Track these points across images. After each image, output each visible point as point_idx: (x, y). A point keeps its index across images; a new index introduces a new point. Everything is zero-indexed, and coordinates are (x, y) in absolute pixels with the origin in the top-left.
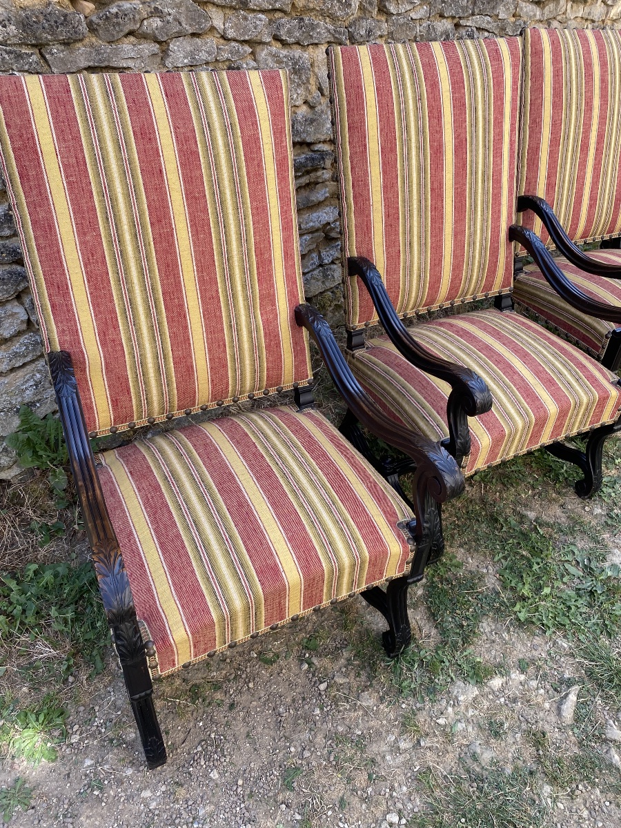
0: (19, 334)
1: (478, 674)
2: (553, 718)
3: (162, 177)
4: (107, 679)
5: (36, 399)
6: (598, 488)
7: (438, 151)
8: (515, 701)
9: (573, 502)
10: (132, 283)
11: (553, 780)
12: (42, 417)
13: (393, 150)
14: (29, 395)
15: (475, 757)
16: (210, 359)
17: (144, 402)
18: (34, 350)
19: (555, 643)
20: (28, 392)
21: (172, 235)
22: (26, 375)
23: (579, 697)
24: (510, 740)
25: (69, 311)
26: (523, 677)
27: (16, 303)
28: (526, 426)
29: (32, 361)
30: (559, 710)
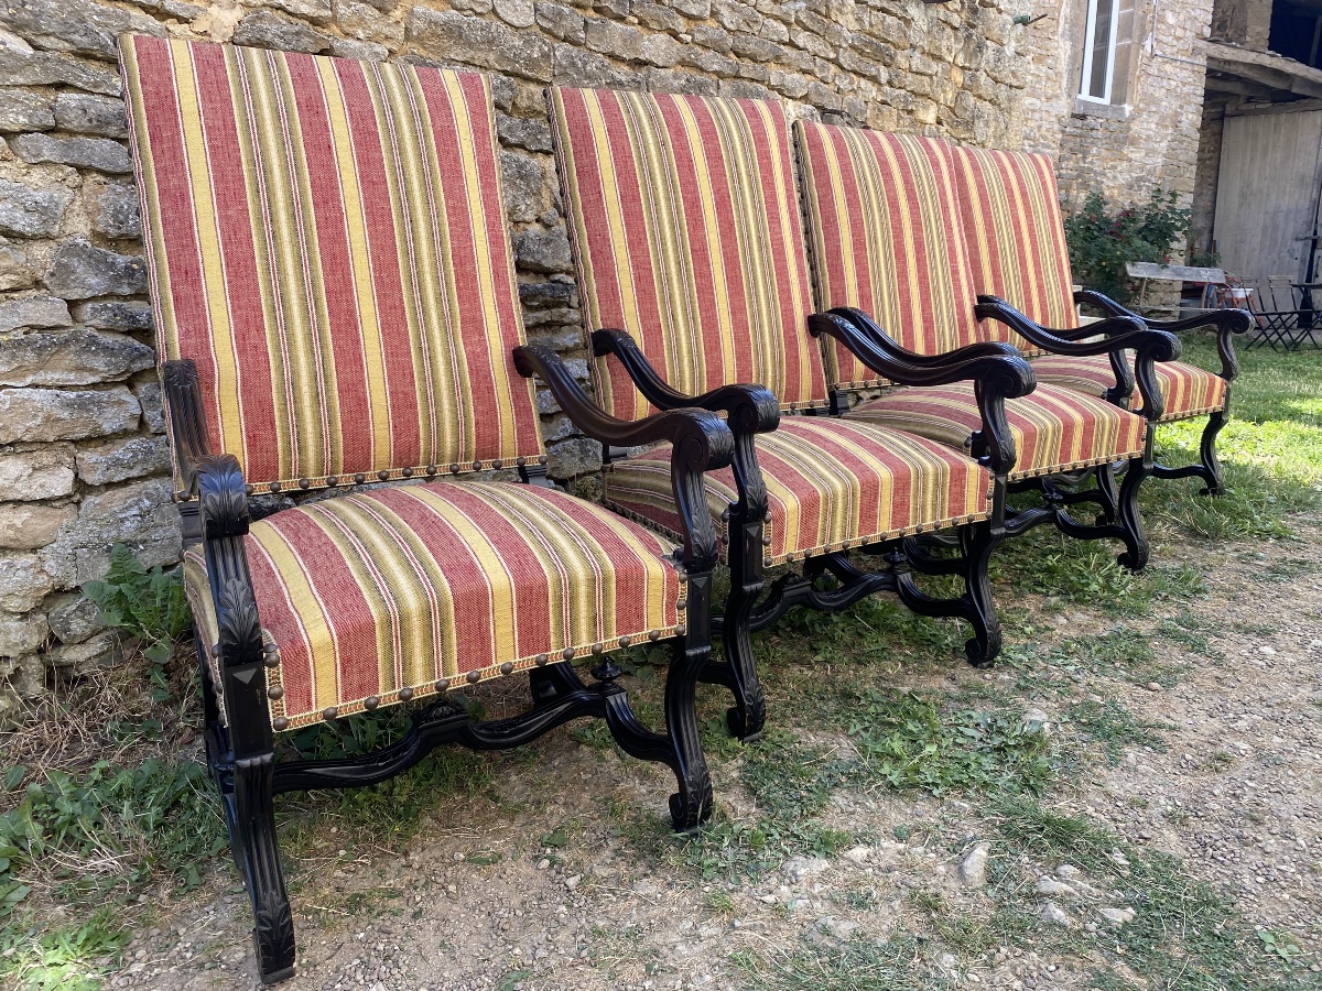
0: (124, 434)
1: (828, 845)
2: (953, 884)
3: (331, 153)
4: (205, 896)
5: (139, 537)
6: (996, 650)
7: (694, 205)
8: (889, 870)
9: (967, 674)
10: (286, 274)
11: (958, 944)
12: (146, 567)
13: (636, 199)
14: (129, 529)
15: (826, 931)
16: (391, 393)
17: (294, 446)
18: (145, 461)
19: (951, 805)
20: (128, 524)
21: (342, 221)
22: (128, 498)
23: (990, 852)
24: (884, 910)
25: (197, 304)
26: (901, 846)
27: (126, 389)
28: (849, 493)
29: (141, 478)
30: (961, 870)
